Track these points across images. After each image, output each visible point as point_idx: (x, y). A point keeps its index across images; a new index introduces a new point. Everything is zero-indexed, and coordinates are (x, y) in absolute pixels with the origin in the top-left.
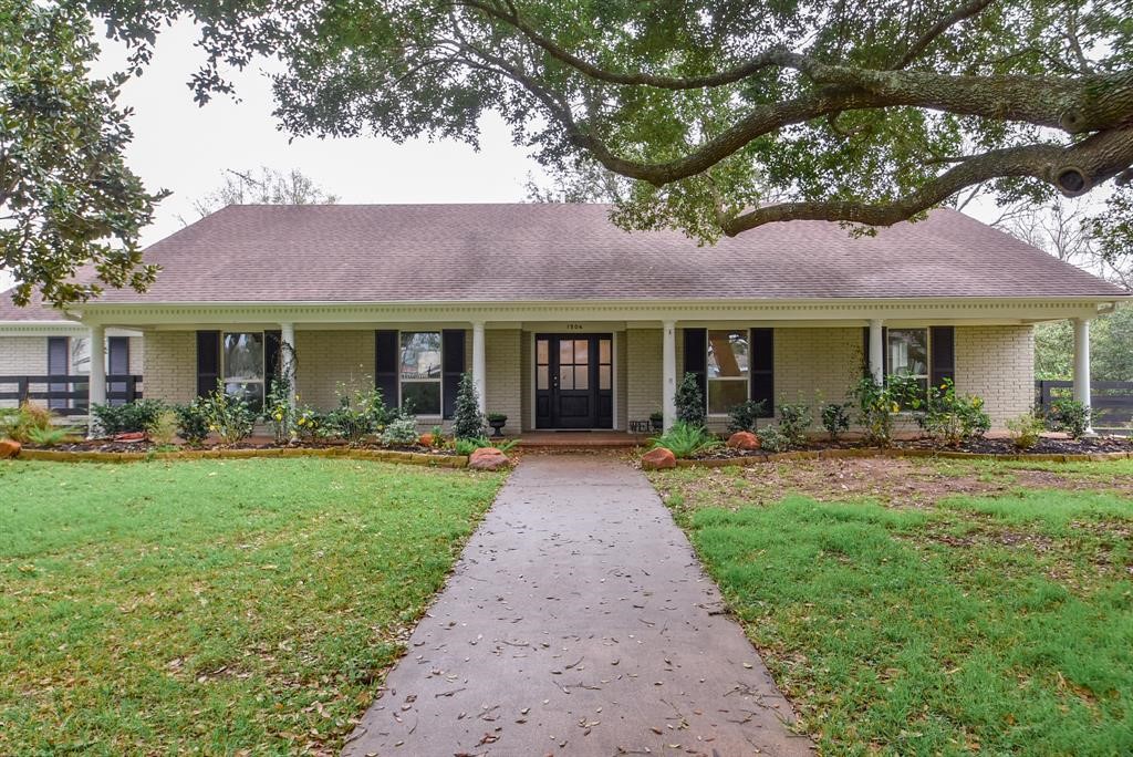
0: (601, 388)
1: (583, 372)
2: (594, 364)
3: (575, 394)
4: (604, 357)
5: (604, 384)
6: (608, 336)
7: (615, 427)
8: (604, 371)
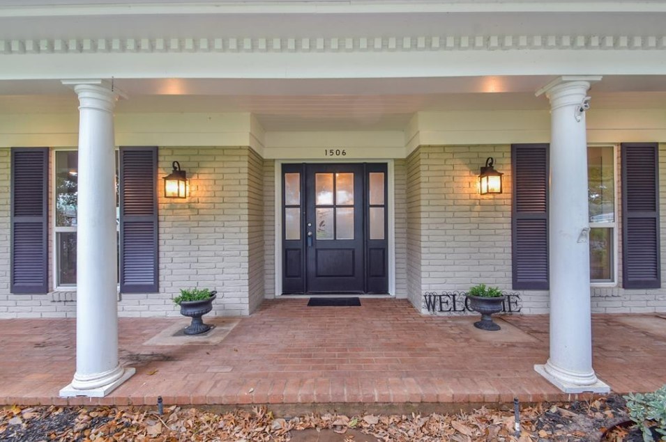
0: (372, 237)
1: (347, 215)
2: (362, 206)
3: (336, 246)
4: (375, 196)
5: (375, 233)
6: (382, 167)
7: (392, 292)
8: (375, 215)
